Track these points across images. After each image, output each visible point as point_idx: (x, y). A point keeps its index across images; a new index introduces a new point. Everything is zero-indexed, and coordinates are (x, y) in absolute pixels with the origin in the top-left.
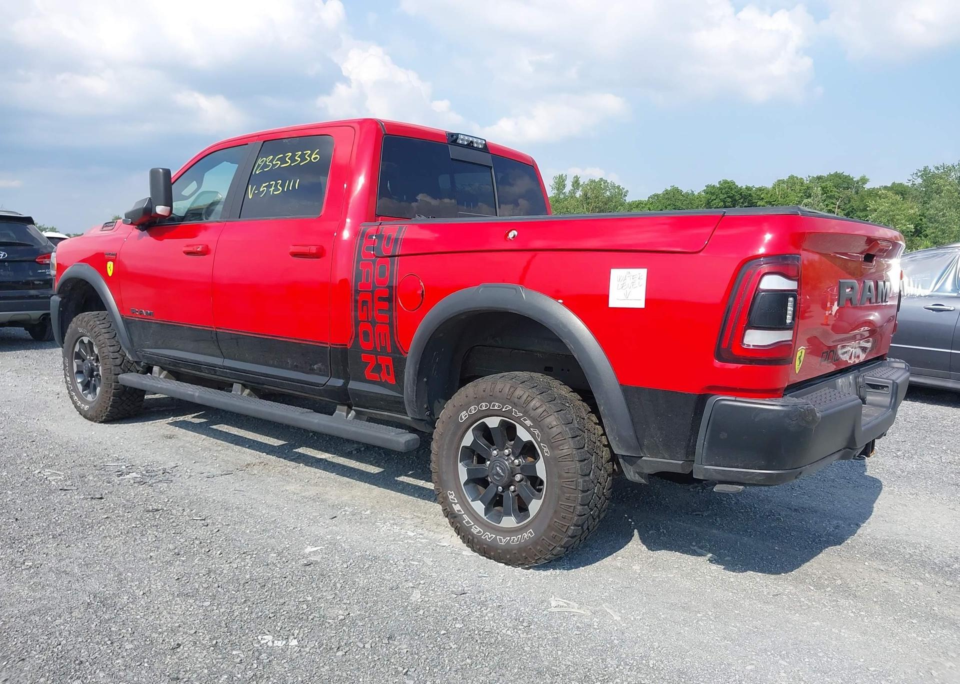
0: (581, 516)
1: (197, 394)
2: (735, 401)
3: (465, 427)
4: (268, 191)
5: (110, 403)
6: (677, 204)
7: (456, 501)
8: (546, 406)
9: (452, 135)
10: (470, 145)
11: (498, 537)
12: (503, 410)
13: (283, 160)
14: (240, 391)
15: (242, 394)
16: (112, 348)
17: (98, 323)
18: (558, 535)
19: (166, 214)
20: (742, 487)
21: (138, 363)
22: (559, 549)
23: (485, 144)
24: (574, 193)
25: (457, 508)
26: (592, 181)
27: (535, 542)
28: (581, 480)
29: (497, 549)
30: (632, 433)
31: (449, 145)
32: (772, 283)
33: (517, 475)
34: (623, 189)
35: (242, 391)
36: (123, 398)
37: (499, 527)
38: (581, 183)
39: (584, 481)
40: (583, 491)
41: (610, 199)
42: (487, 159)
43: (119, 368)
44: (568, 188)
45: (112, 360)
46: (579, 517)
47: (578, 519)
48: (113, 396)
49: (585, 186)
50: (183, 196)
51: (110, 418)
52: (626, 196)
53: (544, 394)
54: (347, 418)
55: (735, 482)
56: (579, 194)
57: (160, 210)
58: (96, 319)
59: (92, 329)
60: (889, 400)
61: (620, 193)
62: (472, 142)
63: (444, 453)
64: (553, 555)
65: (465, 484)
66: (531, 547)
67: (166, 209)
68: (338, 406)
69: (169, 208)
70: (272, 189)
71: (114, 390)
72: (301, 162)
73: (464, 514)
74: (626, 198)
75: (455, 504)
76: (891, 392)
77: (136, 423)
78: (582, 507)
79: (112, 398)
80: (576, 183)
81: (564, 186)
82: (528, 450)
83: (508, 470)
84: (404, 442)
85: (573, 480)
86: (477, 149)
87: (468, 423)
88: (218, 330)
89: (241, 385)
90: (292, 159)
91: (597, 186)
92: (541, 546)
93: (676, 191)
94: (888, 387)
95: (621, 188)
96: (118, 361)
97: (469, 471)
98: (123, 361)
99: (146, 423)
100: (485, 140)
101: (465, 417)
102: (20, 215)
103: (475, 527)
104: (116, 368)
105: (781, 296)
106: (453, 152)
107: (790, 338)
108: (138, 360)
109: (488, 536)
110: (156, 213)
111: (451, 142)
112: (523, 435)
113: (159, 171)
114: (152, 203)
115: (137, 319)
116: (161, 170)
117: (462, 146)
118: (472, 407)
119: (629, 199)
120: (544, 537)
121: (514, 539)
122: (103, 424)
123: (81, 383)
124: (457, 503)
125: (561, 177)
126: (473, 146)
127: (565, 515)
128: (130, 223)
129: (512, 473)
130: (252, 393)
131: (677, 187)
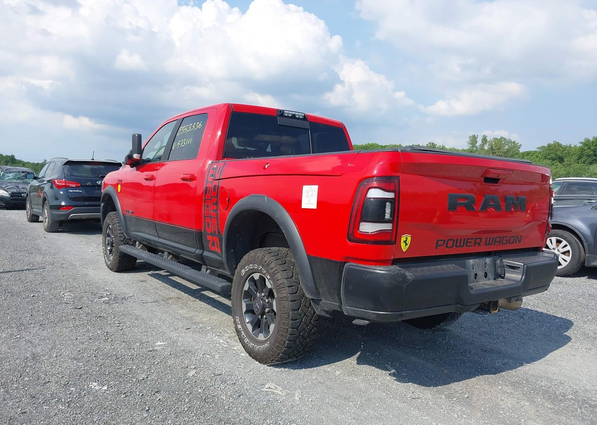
0: (292, 335)
1: (146, 257)
2: (357, 266)
3: (244, 278)
4: (180, 145)
5: (118, 261)
6: (557, 153)
7: (239, 323)
8: (277, 267)
9: (280, 111)
10: (294, 116)
11: (255, 345)
12: (259, 269)
13: (188, 129)
14: (167, 256)
15: (167, 258)
16: (119, 231)
17: (115, 217)
18: (280, 346)
19: (138, 158)
20: (368, 322)
21: (130, 239)
22: (281, 354)
23: (305, 116)
24: (483, 146)
25: (239, 327)
26: (496, 139)
27: (270, 349)
28: (291, 313)
29: (254, 353)
30: (313, 285)
31: (278, 117)
32: (375, 194)
33: (267, 309)
34: (518, 143)
35: (168, 256)
36: (124, 259)
37: (257, 339)
38: (488, 140)
39: (293, 314)
40: (293, 320)
41: (508, 151)
42: (306, 125)
43: (122, 242)
44: (479, 142)
45: (119, 237)
46: (290, 335)
47: (289, 336)
48: (119, 258)
49: (491, 143)
50: (155, 148)
51: (119, 270)
52: (520, 148)
53: (279, 260)
54: (206, 272)
55: (365, 319)
56: (486, 147)
57: (136, 156)
58: (114, 216)
59: (112, 221)
60: (521, 277)
61: (515, 146)
62: (294, 115)
63: (235, 294)
64: (279, 358)
65: (245, 313)
66: (267, 352)
67: (138, 156)
68: (203, 266)
69: (140, 155)
70: (181, 144)
71: (120, 254)
72: (195, 128)
73: (242, 331)
74: (520, 150)
75: (239, 324)
76: (522, 271)
77: (132, 273)
78: (292, 329)
79: (118, 258)
80: (484, 140)
81: (476, 142)
82: (271, 294)
83: (261, 305)
84: (220, 286)
85: (286, 312)
86: (299, 119)
87: (245, 277)
88: (156, 222)
89: (167, 253)
90: (192, 127)
91: (499, 142)
92: (272, 352)
93: (557, 145)
94: (520, 268)
95: (516, 143)
96: (122, 239)
97: (247, 305)
98: (125, 239)
99: (137, 273)
100: (304, 113)
101: (244, 272)
102: (116, 162)
103: (246, 339)
104: (121, 242)
105: (382, 202)
106: (280, 121)
107: (391, 228)
108: (130, 238)
109: (251, 345)
110: (134, 158)
111: (279, 115)
112: (269, 285)
113: (136, 136)
114: (132, 153)
115: (128, 215)
116: (137, 135)
117: (288, 117)
118: (246, 267)
119: (522, 150)
120: (273, 347)
121: (261, 347)
122: (116, 273)
123: (109, 250)
124: (240, 324)
125: (474, 136)
126: (295, 117)
127: (283, 333)
128: (125, 163)
129: (263, 307)
130: (173, 257)
131: (558, 141)
